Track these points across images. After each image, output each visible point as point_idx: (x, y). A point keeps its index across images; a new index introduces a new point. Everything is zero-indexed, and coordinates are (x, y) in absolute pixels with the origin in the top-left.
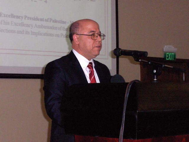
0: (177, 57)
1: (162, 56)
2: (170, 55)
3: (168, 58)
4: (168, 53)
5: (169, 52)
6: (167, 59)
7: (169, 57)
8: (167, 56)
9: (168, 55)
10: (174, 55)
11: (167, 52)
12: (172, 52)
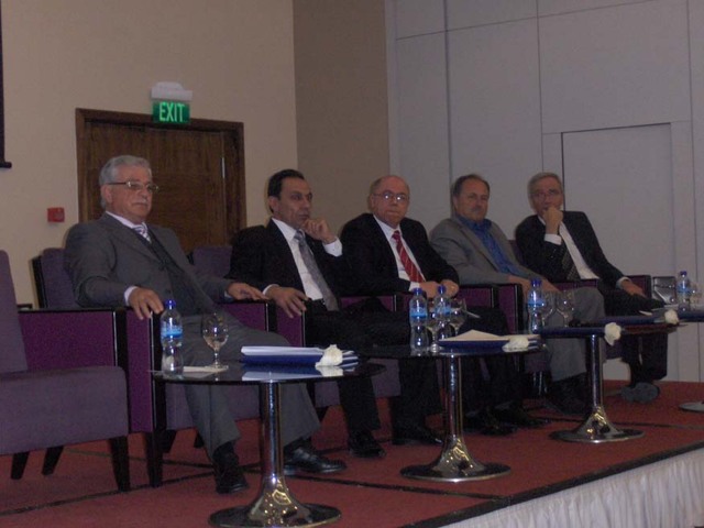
0: (193, 115)
1: (147, 110)
2: (170, 109)
3: (165, 115)
4: (164, 104)
5: (169, 101)
6: (162, 119)
7: (170, 114)
8: (162, 111)
9: (165, 108)
10: (183, 109)
11: (162, 100)
12: (176, 101)
